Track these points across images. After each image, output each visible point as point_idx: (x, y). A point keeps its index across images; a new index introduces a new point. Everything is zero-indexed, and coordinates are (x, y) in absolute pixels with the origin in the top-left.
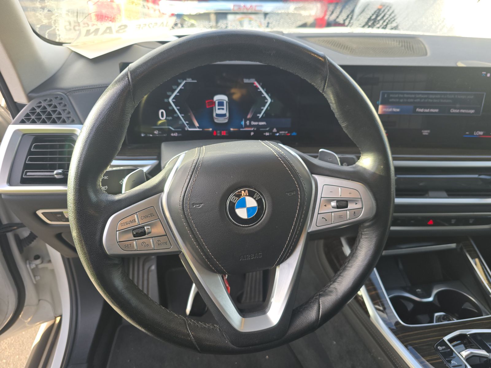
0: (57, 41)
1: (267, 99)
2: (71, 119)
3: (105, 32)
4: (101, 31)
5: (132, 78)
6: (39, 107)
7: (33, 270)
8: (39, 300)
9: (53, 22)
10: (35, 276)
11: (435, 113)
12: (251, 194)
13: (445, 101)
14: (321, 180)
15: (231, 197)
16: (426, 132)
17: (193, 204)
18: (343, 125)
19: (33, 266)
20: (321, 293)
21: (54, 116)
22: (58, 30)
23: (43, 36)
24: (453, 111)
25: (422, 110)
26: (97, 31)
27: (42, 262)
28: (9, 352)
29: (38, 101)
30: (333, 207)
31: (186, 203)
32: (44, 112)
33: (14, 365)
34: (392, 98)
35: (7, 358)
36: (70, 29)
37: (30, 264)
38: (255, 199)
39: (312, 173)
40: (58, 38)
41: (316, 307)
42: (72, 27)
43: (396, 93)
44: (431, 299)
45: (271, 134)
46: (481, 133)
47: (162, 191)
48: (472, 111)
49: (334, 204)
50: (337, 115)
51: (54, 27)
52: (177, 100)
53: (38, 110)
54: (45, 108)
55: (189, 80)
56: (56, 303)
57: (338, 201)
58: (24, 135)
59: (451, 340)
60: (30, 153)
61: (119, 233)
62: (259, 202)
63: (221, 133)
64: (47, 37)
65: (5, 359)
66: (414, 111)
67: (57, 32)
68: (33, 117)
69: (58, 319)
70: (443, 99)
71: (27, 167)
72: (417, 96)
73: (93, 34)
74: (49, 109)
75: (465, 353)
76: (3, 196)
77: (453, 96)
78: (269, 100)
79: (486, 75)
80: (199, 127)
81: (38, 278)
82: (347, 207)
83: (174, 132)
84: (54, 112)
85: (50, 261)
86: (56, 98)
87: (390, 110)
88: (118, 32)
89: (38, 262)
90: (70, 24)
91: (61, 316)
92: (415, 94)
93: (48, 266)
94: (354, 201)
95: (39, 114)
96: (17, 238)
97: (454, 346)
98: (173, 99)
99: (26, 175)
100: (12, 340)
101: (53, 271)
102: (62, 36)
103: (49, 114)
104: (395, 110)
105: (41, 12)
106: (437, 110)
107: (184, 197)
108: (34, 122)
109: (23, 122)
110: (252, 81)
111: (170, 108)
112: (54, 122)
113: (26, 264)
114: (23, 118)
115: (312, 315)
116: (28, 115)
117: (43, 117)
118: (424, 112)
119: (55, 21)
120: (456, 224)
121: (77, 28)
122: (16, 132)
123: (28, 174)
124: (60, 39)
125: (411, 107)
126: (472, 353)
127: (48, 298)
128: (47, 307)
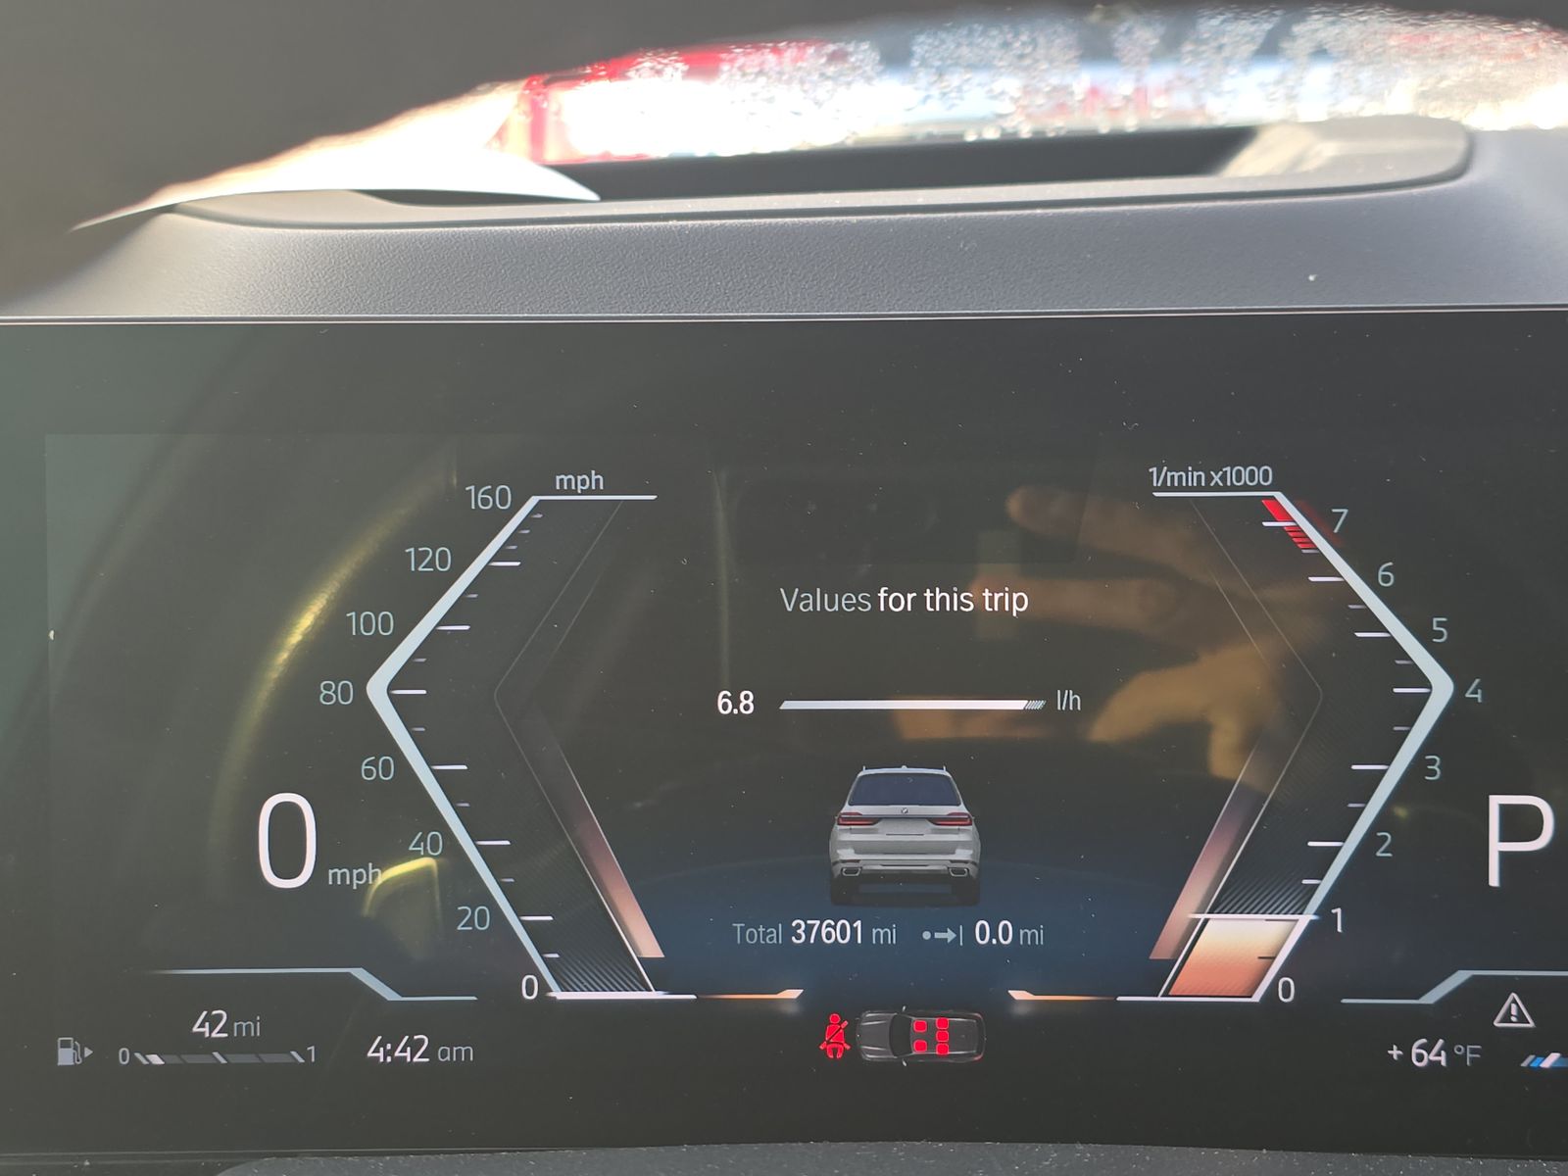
1: (1410, 675)
45: (1469, 1053)
52: (446, 691)
55: (583, 488)
63: (898, 1037)
78: (1442, 688)
80: (660, 973)
83: (395, 1024)
98: (410, 675)
110: (1247, 480)
111: (371, 771)
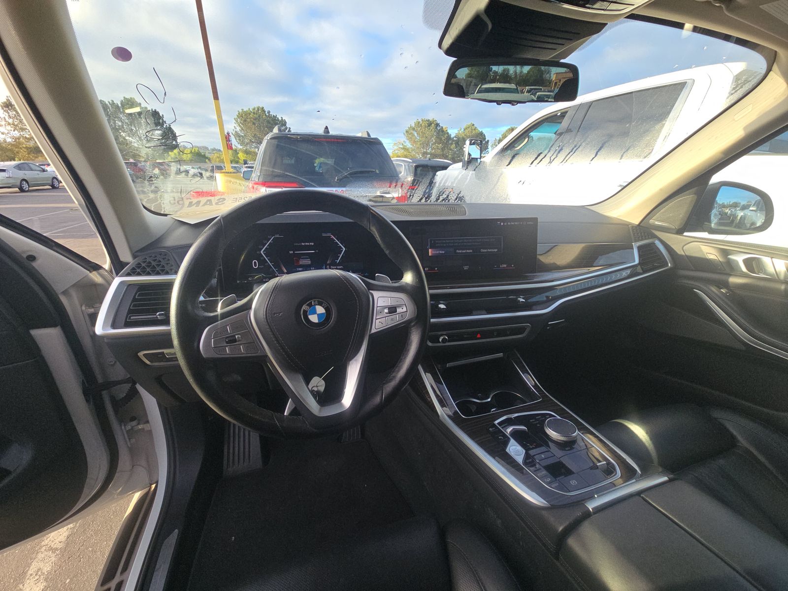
0: (162, 212)
1: (342, 248)
2: (173, 271)
3: (205, 204)
4: (201, 204)
5: (224, 223)
6: (144, 262)
7: (128, 432)
8: (133, 466)
9: (158, 197)
10: (129, 439)
11: (470, 252)
12: (320, 304)
13: (476, 244)
14: (376, 294)
15: (304, 307)
16: (466, 268)
17: (274, 314)
18: (387, 252)
19: (128, 427)
20: (384, 382)
21: (158, 269)
22: (163, 203)
23: (149, 208)
24: (483, 250)
25: (461, 251)
26: (199, 202)
27: (139, 424)
28: (95, 540)
29: (144, 258)
30: (386, 313)
31: (269, 313)
32: (148, 266)
33: (101, 551)
34: (437, 243)
35: (93, 546)
36: (175, 203)
37: (125, 426)
38: (323, 307)
39: (369, 290)
40: (163, 210)
41: (380, 393)
42: (176, 202)
43: (440, 240)
44: (489, 400)
46: (505, 266)
47: (250, 308)
48: (496, 250)
49: (386, 311)
50: (382, 246)
51: (160, 201)
52: (267, 252)
53: (143, 265)
54: (150, 263)
55: (277, 236)
56: (152, 469)
57: (389, 308)
58: (130, 285)
59: (500, 424)
60: (134, 300)
61: (214, 341)
62: (327, 309)
64: (152, 209)
65: (91, 548)
66: (455, 252)
67: (162, 204)
68: (138, 270)
69: (153, 486)
70: (474, 242)
71: (131, 312)
72: (455, 241)
73: (195, 205)
74: (153, 263)
75: (509, 430)
76: (106, 341)
77: (480, 240)
78: (344, 249)
79: (500, 223)
81: (133, 441)
82: (396, 312)
83: (265, 278)
84: (158, 265)
85: (148, 422)
86: (160, 254)
87: (438, 252)
88: (217, 204)
89: (134, 423)
90: (175, 200)
91: (157, 483)
92: (453, 239)
93: (146, 427)
94: (400, 306)
95: (144, 268)
96: (113, 399)
97: (502, 428)
98: (264, 251)
99: (130, 319)
100: (99, 526)
101: (150, 432)
102: (166, 208)
103: (154, 267)
104: (441, 252)
105: (148, 189)
106: (471, 251)
107: (266, 309)
108: (139, 274)
109: (128, 275)
110: (329, 235)
111: (262, 258)
112: (158, 274)
113: (121, 426)
114: (129, 271)
115: (377, 400)
116: (133, 269)
117: (148, 270)
118: (462, 253)
119: (161, 196)
120: (498, 336)
121: (180, 202)
122: (122, 283)
123: (132, 318)
124: (164, 211)
125: (452, 250)
126: (514, 429)
127: (143, 462)
128: (141, 474)
